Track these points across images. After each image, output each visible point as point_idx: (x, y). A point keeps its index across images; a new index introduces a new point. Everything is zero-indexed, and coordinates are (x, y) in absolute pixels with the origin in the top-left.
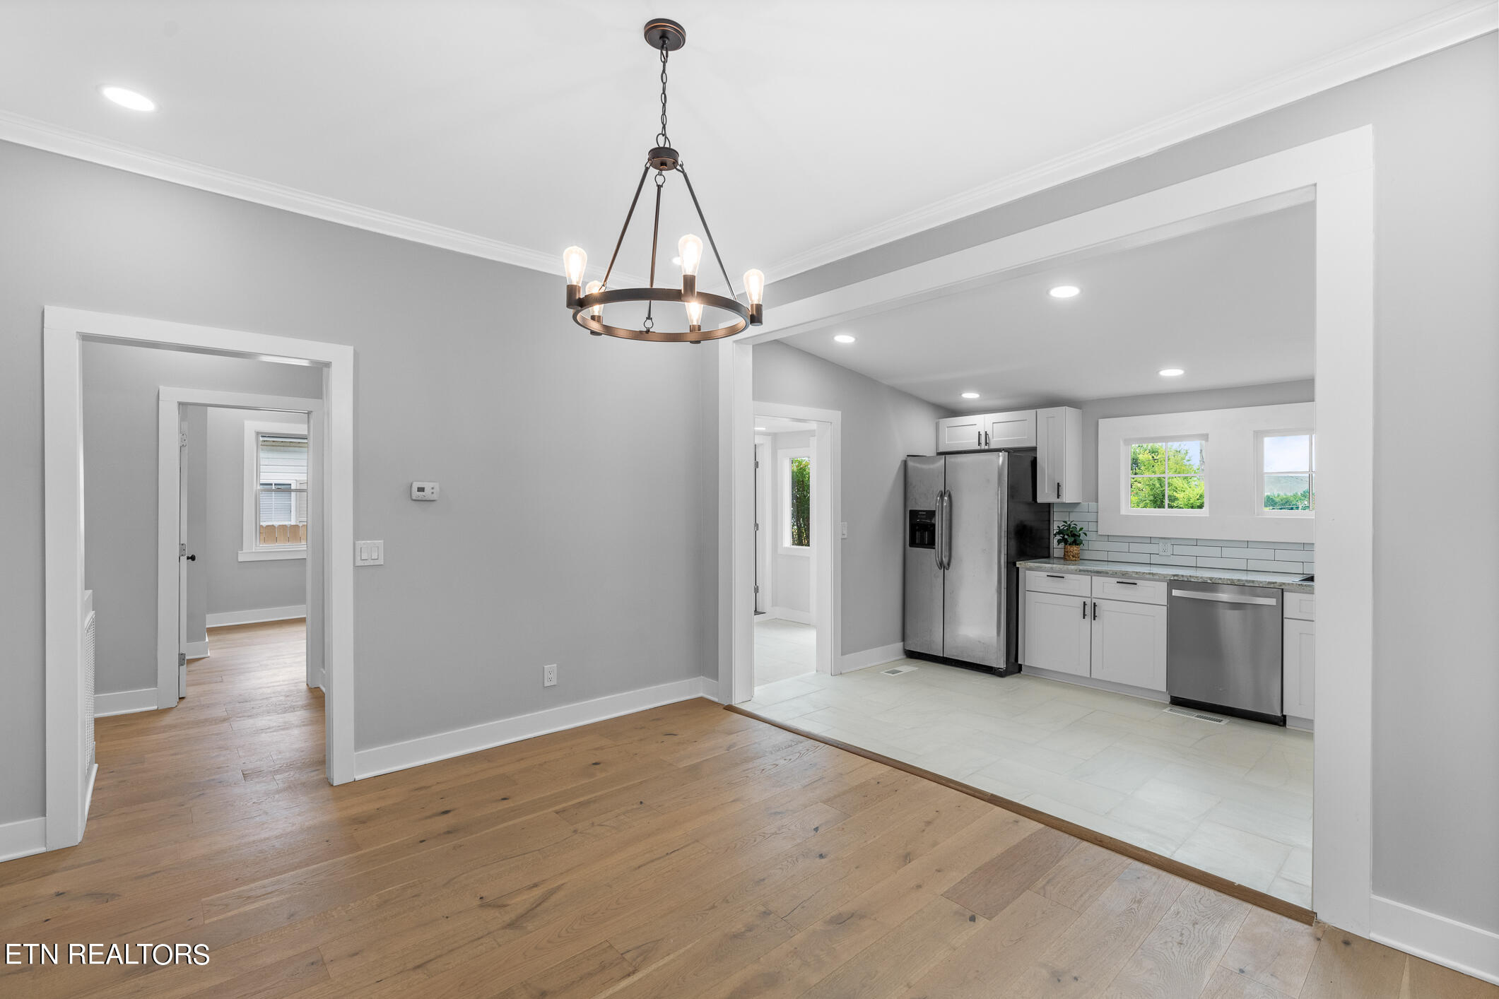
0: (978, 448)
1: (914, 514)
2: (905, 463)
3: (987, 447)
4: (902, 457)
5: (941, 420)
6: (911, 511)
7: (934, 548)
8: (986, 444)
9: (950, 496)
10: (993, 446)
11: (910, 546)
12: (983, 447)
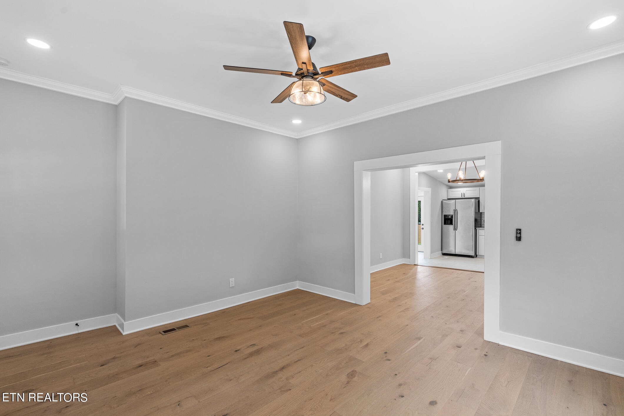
0: (461, 197)
1: (445, 216)
2: (442, 202)
3: (464, 197)
4: (441, 200)
5: (449, 190)
6: (444, 215)
7: (453, 225)
8: (464, 196)
9: (457, 211)
10: (466, 197)
11: (444, 224)
12: (463, 197)
